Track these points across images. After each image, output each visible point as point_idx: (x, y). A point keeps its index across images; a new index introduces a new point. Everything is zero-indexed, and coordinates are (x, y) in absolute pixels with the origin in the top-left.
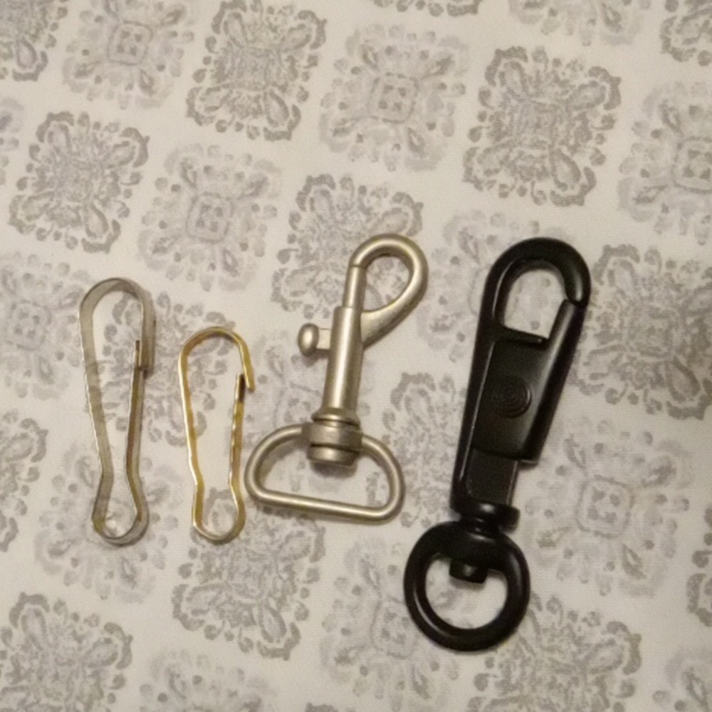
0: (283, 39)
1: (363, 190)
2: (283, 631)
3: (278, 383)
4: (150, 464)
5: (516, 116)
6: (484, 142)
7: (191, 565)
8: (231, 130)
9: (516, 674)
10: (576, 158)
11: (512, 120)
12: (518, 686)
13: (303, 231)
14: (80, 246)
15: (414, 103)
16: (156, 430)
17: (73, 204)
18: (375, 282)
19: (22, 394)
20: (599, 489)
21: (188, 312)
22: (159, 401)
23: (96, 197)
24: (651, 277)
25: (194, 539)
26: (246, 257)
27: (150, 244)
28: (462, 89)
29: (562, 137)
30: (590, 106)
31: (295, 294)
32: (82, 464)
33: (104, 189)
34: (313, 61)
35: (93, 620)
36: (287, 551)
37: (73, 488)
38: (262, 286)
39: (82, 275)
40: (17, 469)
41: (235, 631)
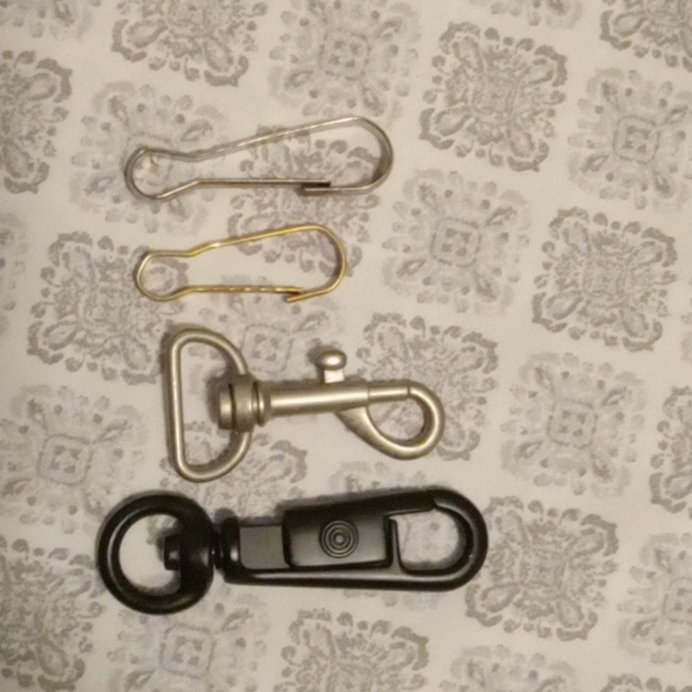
0: (633, 309)
1: (482, 401)
2: (56, 347)
3: (293, 326)
4: (208, 199)
5: (552, 548)
6: (528, 517)
7: (112, 249)
8: (544, 257)
9: (30, 577)
10: (511, 607)
11: (548, 543)
12: (20, 581)
13: (442, 340)
14: (427, 106)
15: (567, 445)
16: (243, 202)
17: (470, 95)
18: (394, 418)
19: (273, 55)
20: (204, 645)
21: (362, 228)
22: (272, 203)
23: (477, 120)
24: (399, 682)
25: (136, 251)
26: (416, 283)
27: (429, 182)
28: (579, 492)
29: (531, 593)
30: (561, 617)
31: (381, 338)
32: (206, 127)
33: (486, 128)
34: (611, 342)
35: (50, 150)
36: (131, 346)
37: (181, 119)
38: (388, 302)
39: (397, 112)
40: (197, 56)
41: (51, 299)
